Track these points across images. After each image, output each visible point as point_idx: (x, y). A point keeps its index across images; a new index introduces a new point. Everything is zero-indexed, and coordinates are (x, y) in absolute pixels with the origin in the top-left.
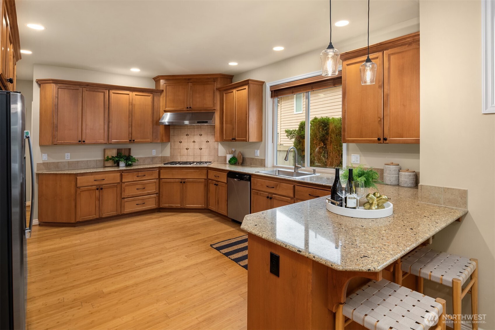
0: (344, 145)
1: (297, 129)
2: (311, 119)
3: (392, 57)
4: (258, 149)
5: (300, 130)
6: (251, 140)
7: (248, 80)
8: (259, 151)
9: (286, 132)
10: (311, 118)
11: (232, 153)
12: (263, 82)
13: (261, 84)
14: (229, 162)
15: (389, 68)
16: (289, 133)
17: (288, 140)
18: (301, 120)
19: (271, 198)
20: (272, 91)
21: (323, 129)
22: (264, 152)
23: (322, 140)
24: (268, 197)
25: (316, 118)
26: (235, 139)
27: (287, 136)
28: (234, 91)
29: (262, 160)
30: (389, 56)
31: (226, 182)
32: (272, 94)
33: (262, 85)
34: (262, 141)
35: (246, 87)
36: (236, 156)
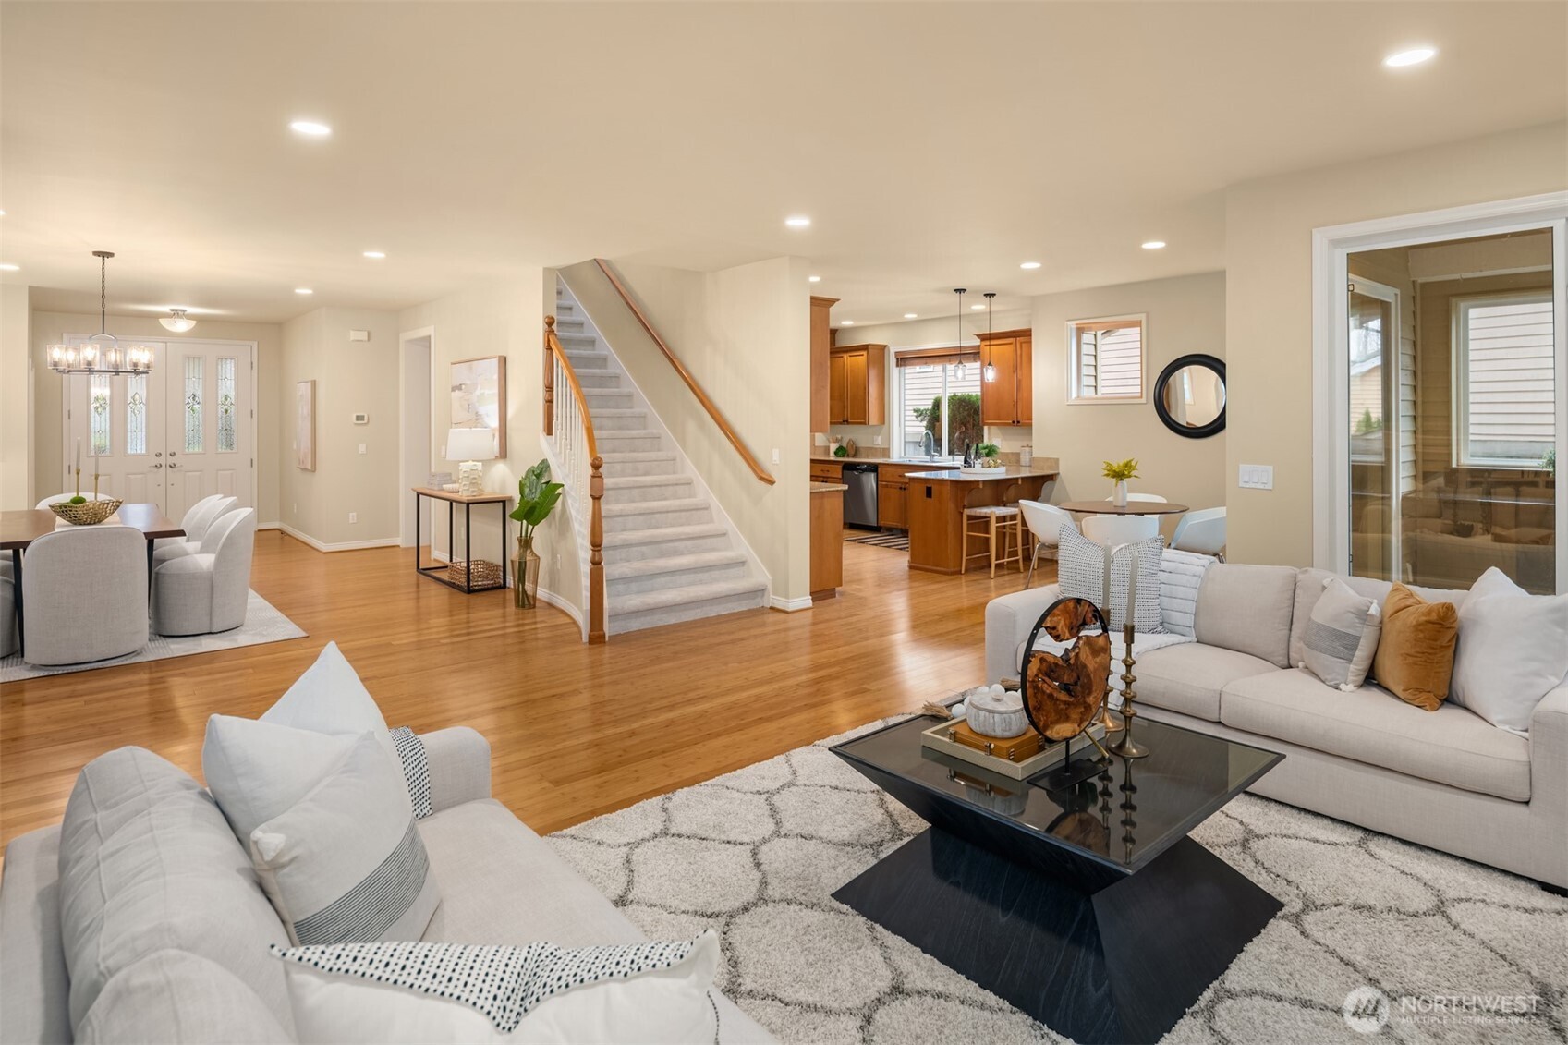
0: (986, 428)
1: (930, 407)
2: (948, 395)
3: (1023, 345)
4: (878, 435)
5: (934, 409)
6: (870, 423)
7: (867, 345)
8: (880, 438)
9: (915, 411)
10: (950, 393)
11: (837, 441)
12: (886, 346)
13: (883, 348)
14: (835, 453)
15: (1021, 355)
16: (919, 413)
17: (918, 423)
18: (936, 396)
19: (905, 489)
20: (897, 359)
21: (964, 410)
22: (888, 438)
23: (962, 423)
24: (901, 488)
25: (955, 395)
26: (847, 421)
27: (916, 417)
28: (845, 356)
29: (884, 449)
30: (1021, 343)
31: (840, 476)
32: (897, 362)
33: (884, 350)
34: (884, 423)
35: (865, 353)
36: (845, 445)
